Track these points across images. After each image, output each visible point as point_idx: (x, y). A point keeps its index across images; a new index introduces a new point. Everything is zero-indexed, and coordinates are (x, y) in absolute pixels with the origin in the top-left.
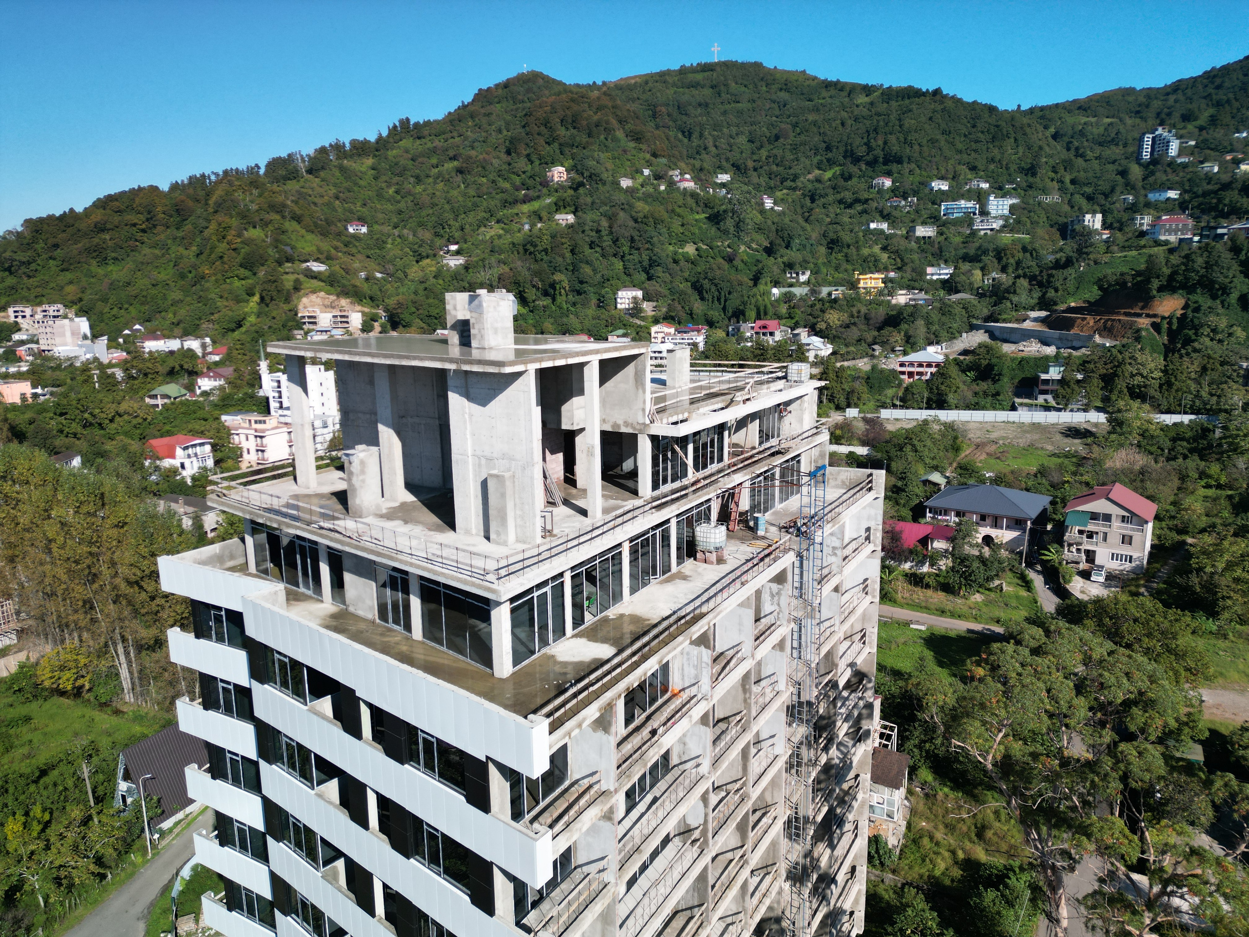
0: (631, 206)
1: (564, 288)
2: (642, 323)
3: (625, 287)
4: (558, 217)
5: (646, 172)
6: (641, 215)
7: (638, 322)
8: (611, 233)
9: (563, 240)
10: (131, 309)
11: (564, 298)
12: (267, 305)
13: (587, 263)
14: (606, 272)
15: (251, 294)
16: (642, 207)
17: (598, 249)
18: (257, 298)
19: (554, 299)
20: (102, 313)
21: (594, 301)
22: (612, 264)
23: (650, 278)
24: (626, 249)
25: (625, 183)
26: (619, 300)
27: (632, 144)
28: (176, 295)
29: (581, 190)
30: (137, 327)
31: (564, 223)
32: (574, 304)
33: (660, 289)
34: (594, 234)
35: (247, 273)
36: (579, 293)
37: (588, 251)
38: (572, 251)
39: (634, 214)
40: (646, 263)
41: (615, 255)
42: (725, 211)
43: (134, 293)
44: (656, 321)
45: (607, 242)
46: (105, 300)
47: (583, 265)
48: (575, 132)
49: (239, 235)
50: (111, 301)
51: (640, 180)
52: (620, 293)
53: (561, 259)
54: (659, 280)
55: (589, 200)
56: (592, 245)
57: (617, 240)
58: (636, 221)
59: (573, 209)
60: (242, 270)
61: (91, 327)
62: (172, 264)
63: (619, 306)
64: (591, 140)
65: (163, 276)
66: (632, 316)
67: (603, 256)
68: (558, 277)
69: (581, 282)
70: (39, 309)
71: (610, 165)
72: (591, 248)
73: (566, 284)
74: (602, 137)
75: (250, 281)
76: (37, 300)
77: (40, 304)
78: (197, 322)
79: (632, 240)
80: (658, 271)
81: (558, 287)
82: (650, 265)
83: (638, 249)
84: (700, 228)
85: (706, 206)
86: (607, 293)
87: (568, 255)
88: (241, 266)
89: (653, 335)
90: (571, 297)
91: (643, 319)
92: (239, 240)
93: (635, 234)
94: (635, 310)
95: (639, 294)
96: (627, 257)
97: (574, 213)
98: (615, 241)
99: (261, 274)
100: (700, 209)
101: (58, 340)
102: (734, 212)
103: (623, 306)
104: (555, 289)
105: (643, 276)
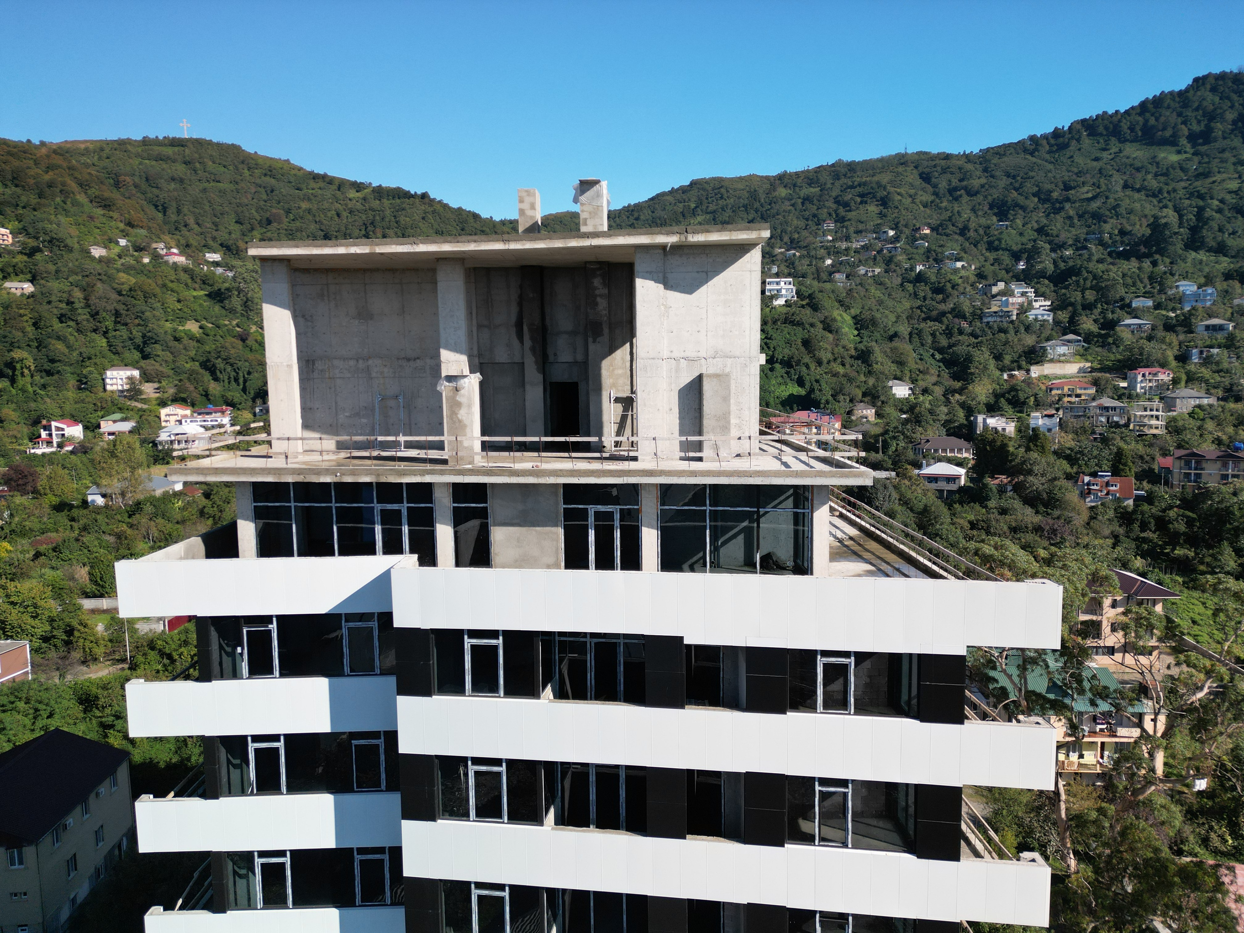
0: (111, 278)
1: (29, 368)
2: (145, 407)
3: (113, 366)
4: (7, 284)
5: (123, 242)
6: (126, 287)
7: (139, 405)
8: (88, 306)
9: (22, 311)
11: (28, 379)
13: (59, 338)
14: (84, 350)
16: (127, 280)
17: (71, 323)
19: (13, 381)
21: (72, 382)
22: (93, 341)
23: (145, 357)
24: (109, 323)
25: (97, 252)
26: (108, 381)
27: (100, 211)
29: (38, 256)
31: (18, 293)
32: (44, 387)
33: (161, 369)
34: (64, 305)
36: (49, 373)
37: (57, 325)
38: (35, 325)
39: (116, 286)
40: (139, 340)
41: (95, 331)
42: (228, 289)
44: (163, 404)
45: (83, 315)
47: (53, 342)
48: (19, 190)
51: (117, 250)
52: (109, 373)
53: (20, 334)
54: (158, 359)
55: (52, 268)
56: (62, 318)
57: (97, 313)
58: (120, 293)
59: (29, 276)
63: (109, 388)
64: (43, 201)
66: (130, 398)
67: (79, 331)
68: (17, 354)
69: (52, 361)
71: (73, 230)
72: (62, 322)
73: (30, 362)
74: (58, 200)
79: (117, 314)
80: (157, 349)
81: (18, 366)
82: (145, 343)
83: (126, 324)
84: (201, 305)
85: (204, 283)
86: (90, 373)
87: (30, 329)
89: (163, 418)
90: (37, 378)
91: (144, 401)
93: (121, 308)
94: (133, 392)
95: (136, 373)
96: (111, 334)
97: (32, 281)
98: (94, 315)
100: (197, 286)
102: (240, 291)
103: (115, 388)
104: (14, 369)
105: (137, 355)
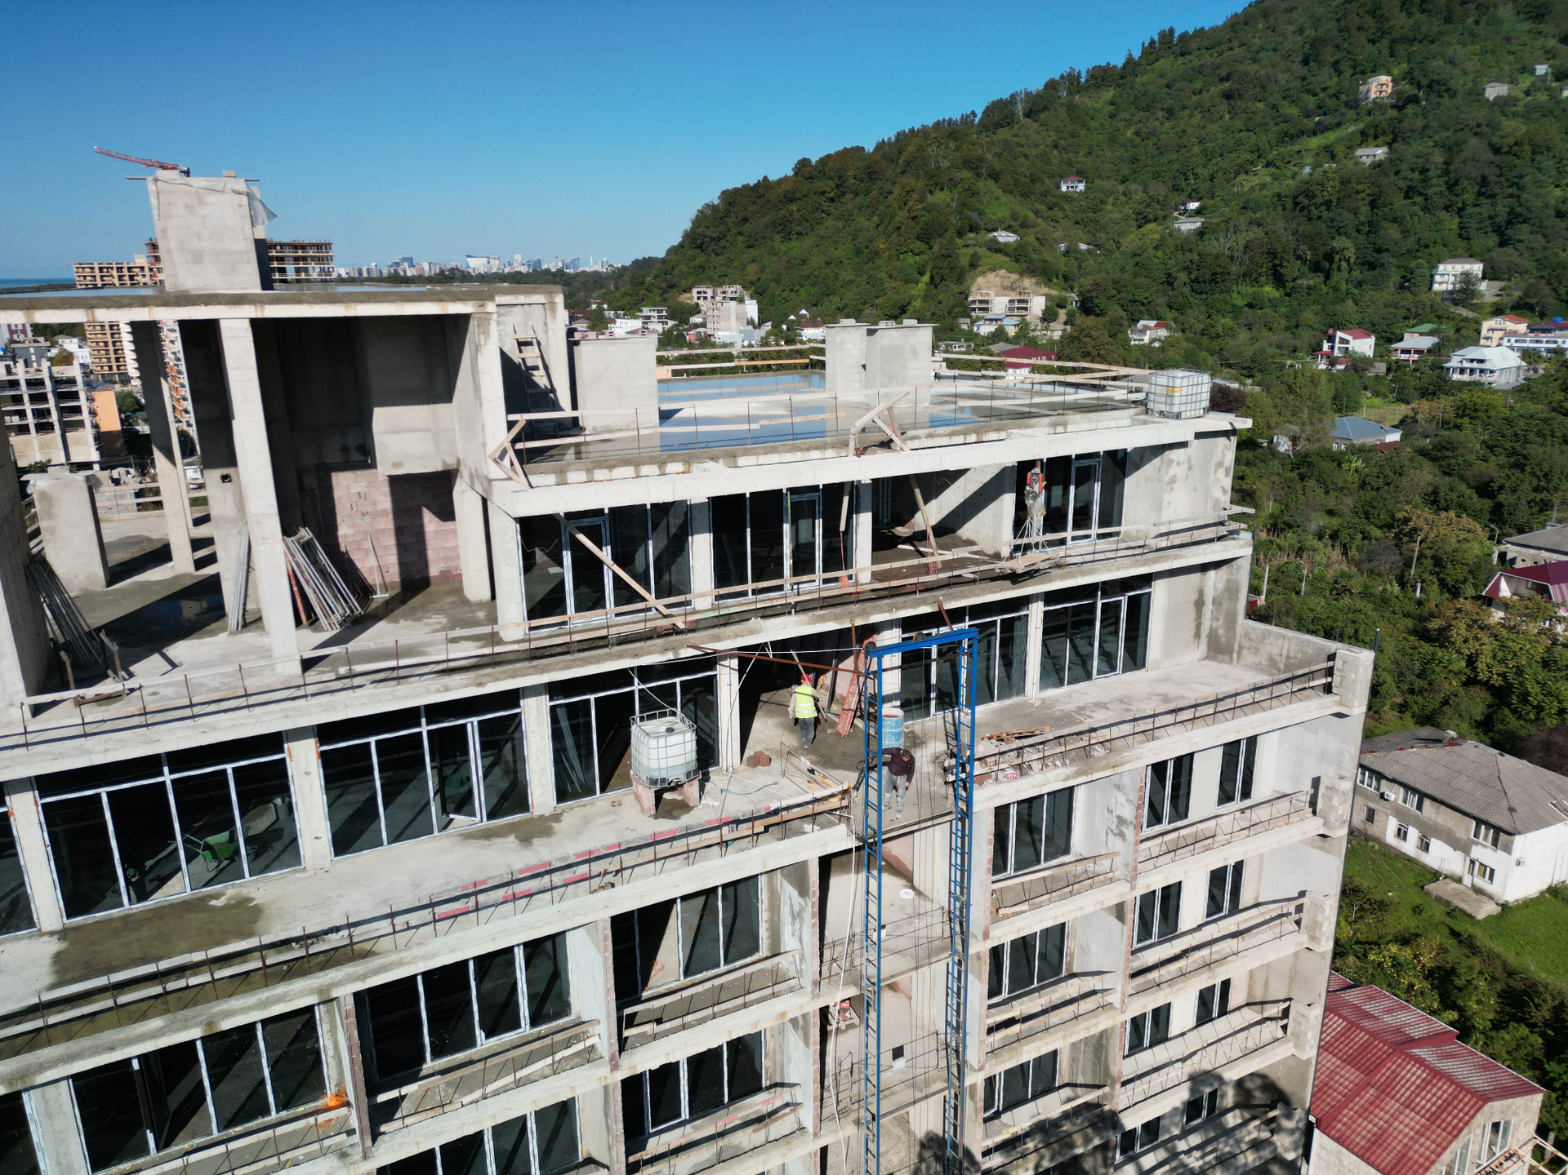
0: (1494, 127)
1: (1348, 261)
2: (1471, 315)
3: (1455, 256)
4: (1360, 152)
5: (1541, 69)
6: (1510, 141)
7: (1464, 312)
8: (1446, 172)
9: (1360, 187)
10: (802, 290)
11: (1345, 274)
12: (936, 287)
13: (1395, 220)
14: (1426, 235)
15: (922, 274)
16: (1514, 128)
17: (1418, 199)
18: (926, 278)
19: (1328, 277)
20: (773, 295)
21: (1396, 278)
22: (1440, 222)
23: (1503, 243)
24: (1469, 197)
25: (1493, 91)
26: (1437, 278)
27: (1526, 26)
28: (847, 275)
29: (1410, 109)
30: (803, 312)
31: (1368, 161)
32: (1360, 284)
33: (1518, 260)
34: (1416, 175)
35: (923, 246)
36: (1372, 266)
37: (1399, 202)
38: (1373, 204)
39: (1496, 140)
40: (1501, 219)
41: (1447, 208)
43: (806, 273)
44: (1498, 311)
45: (1437, 186)
46: (778, 281)
47: (1384, 224)
48: (1423, 17)
49: (921, 201)
50: (783, 282)
51: (1526, 82)
52: (1441, 267)
53: (1351, 216)
54: (1520, 246)
55: (1420, 123)
56: (1409, 193)
57: (1456, 183)
58: (1496, 150)
59: (1388, 139)
60: (918, 243)
61: (760, 311)
62: (850, 238)
63: (1436, 287)
64: (1448, 27)
65: (839, 253)
66: (1455, 303)
67: (1426, 209)
68: (1340, 242)
69: (1379, 251)
70: (719, 290)
71: (1472, 65)
72: (1407, 197)
73: (1351, 254)
74: (1470, 21)
75: (925, 257)
76: (718, 281)
77: (720, 285)
78: (861, 307)
79: (1484, 181)
80: (1523, 231)
81: (1337, 258)
82: (1509, 223)
83: (1493, 196)
86: (1419, 266)
87: (1365, 209)
88: (917, 238)
89: (1484, 332)
90: (1356, 273)
91: (1476, 308)
92: (920, 206)
93: (1491, 173)
94: (1464, 293)
95: (1477, 268)
96: (1470, 210)
97: (1389, 145)
98: (1451, 186)
99: (936, 248)
101: (723, 325)
103: (1444, 287)
104: (1332, 261)
105: (1493, 239)
